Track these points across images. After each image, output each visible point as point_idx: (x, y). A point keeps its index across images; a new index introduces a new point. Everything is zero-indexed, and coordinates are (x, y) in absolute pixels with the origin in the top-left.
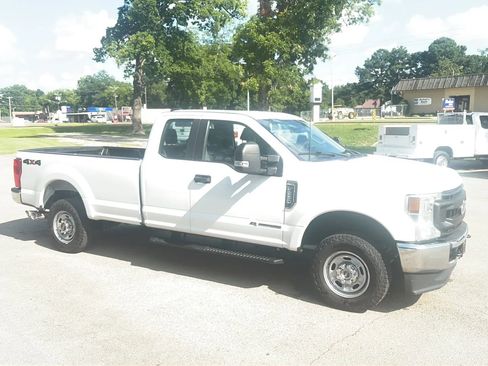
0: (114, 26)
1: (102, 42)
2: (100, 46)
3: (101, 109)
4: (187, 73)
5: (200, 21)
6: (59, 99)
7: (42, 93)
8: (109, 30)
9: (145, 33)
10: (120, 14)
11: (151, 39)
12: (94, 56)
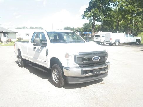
0: (88, 8)
1: (84, 12)
2: (84, 14)
3: (88, 33)
4: (109, 20)
5: (114, 3)
6: (77, 30)
7: (74, 28)
8: (86, 9)
9: (96, 9)
10: (90, 4)
11: (98, 11)
12: (82, 17)
